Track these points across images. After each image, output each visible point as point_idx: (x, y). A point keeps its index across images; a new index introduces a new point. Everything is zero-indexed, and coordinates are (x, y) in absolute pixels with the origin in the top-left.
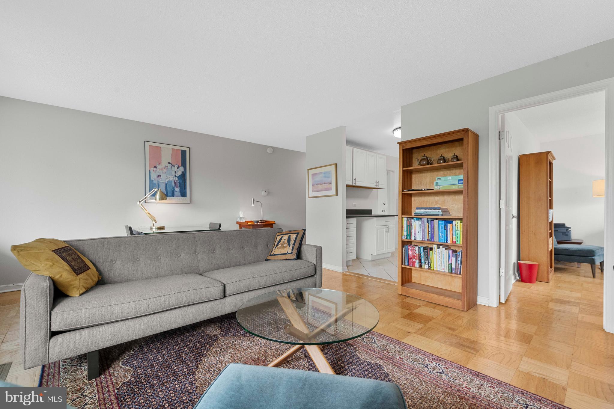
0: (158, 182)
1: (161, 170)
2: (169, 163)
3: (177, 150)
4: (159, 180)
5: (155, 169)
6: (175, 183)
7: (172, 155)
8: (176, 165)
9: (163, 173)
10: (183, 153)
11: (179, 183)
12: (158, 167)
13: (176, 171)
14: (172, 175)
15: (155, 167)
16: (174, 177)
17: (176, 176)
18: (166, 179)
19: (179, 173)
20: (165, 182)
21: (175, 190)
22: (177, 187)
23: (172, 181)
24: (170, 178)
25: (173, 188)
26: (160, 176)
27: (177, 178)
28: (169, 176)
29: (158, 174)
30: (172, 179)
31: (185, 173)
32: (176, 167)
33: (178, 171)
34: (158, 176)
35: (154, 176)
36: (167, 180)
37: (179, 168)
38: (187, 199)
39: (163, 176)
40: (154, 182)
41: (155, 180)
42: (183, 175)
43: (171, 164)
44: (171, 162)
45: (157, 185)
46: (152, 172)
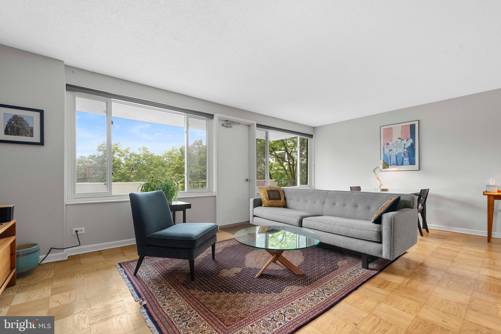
0: (390, 155)
1: (393, 145)
2: (399, 138)
3: (406, 125)
4: (391, 153)
5: (387, 145)
6: (404, 154)
7: (402, 131)
8: (406, 139)
9: (394, 147)
10: (412, 127)
11: (408, 153)
12: (390, 143)
13: (405, 144)
14: (402, 148)
15: (388, 144)
16: (403, 149)
17: (405, 148)
18: (397, 151)
19: (408, 144)
20: (395, 154)
21: (404, 160)
22: (406, 157)
23: (401, 153)
24: (399, 150)
25: (403, 158)
26: (392, 150)
27: (406, 150)
28: (398, 149)
29: (390, 149)
30: (401, 151)
31: (414, 144)
32: (405, 141)
33: (407, 143)
34: (390, 150)
35: (387, 151)
36: (397, 153)
37: (408, 141)
38: (416, 166)
39: (394, 150)
40: (387, 155)
41: (387, 154)
42: (412, 147)
43: (401, 139)
44: (400, 137)
45: (389, 157)
46: (385, 148)
